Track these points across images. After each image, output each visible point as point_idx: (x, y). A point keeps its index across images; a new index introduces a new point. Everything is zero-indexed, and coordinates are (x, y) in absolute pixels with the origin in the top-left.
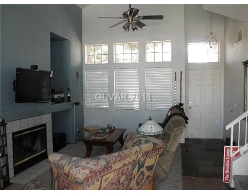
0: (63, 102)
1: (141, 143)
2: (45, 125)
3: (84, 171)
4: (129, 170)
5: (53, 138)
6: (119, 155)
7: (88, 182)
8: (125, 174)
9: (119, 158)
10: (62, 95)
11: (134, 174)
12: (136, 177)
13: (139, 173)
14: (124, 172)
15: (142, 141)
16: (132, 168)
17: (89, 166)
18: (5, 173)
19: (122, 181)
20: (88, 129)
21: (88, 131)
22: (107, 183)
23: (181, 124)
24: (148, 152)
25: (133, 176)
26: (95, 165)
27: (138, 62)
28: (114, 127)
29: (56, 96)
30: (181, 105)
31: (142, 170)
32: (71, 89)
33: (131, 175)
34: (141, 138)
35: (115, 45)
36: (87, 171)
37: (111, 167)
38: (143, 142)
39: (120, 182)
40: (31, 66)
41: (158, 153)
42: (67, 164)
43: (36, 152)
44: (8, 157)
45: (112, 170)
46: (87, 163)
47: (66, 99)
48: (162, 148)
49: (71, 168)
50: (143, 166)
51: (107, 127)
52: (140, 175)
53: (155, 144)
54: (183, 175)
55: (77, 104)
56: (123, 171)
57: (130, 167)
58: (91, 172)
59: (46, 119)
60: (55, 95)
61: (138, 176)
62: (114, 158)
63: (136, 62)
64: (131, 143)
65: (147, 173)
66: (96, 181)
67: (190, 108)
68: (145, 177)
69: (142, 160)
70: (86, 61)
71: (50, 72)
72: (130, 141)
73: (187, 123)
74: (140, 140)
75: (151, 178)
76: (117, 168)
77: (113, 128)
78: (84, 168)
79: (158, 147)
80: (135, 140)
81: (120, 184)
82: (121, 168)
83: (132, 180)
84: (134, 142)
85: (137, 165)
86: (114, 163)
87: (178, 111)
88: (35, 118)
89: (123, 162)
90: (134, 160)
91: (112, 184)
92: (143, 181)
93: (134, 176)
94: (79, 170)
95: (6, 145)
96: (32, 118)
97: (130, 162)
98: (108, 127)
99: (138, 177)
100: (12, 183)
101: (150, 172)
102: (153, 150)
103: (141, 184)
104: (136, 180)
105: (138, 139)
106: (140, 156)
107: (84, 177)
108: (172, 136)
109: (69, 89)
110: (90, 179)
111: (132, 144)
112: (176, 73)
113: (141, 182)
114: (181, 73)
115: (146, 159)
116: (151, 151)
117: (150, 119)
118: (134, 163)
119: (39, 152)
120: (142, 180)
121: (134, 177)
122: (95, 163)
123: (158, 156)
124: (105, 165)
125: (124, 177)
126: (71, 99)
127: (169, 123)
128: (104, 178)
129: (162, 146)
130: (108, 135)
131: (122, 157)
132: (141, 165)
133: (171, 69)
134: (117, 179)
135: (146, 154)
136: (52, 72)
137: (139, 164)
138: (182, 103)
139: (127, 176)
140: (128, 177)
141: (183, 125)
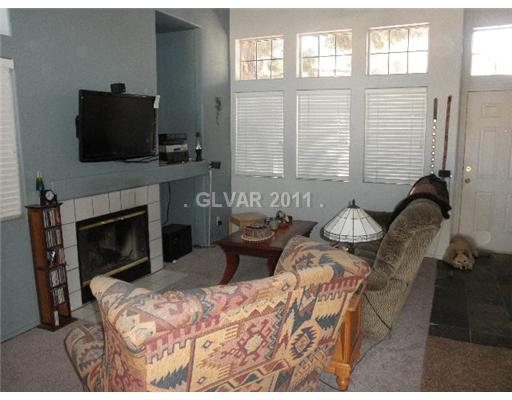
0: (187, 161)
1: (312, 262)
2: (145, 208)
3: (144, 325)
4: (268, 325)
5: (163, 234)
6: (237, 292)
7: (154, 347)
8: (259, 333)
9: (240, 299)
10: (184, 147)
11: (284, 333)
12: (291, 340)
13: (299, 331)
14: (254, 330)
15: (313, 257)
16: (275, 320)
17: (159, 313)
18: (61, 299)
19: (251, 346)
20: (239, 219)
21: (237, 222)
22: (211, 350)
23: (429, 219)
24: (320, 286)
25: (282, 337)
26: (172, 312)
27: (350, 75)
28: (290, 218)
29: (170, 149)
30: (445, 173)
31: (306, 325)
32: (203, 134)
33: (277, 335)
34: (313, 252)
35: (300, 37)
36: (151, 326)
37: (217, 318)
38: (315, 261)
39: (246, 351)
40: (112, 86)
41: (348, 288)
42: (116, 305)
43: (128, 260)
44: (68, 268)
45: (220, 325)
46: (157, 307)
47: (192, 157)
48: (360, 278)
49: (120, 314)
50: (308, 316)
51: (274, 216)
52: (300, 336)
53: (339, 269)
54: (430, 333)
55: (216, 165)
56: (253, 326)
57: (272, 318)
58: (160, 329)
59: (149, 196)
60: (167, 147)
61: (295, 336)
62: (224, 299)
63: (345, 75)
64: (292, 260)
65: (320, 333)
66: (177, 346)
67: (467, 181)
68: (316, 341)
69: (306, 302)
70: (238, 74)
71: (154, 99)
72: (291, 257)
73: (447, 217)
74: (311, 256)
75: (331, 344)
76: (232, 319)
77: (287, 220)
78: (146, 317)
79: (347, 274)
80: (300, 255)
81: (247, 355)
82: (246, 320)
83: (279, 345)
84: (297, 258)
85: (292, 314)
86: (225, 309)
87: (430, 188)
88: (123, 192)
89: (250, 308)
90: (281, 303)
91: (226, 353)
92: (311, 350)
93: (286, 337)
94: (134, 321)
95: (62, 246)
96: (118, 193)
97: (269, 307)
98: (278, 217)
99: (298, 340)
100: (75, 319)
101: (329, 330)
102: (333, 281)
103: (306, 354)
104: (290, 346)
105: (305, 253)
106: (298, 294)
107: (142, 338)
108: (406, 245)
109: (198, 135)
110: (160, 342)
111: (294, 263)
112: (436, 100)
113: (305, 350)
114: (450, 98)
115: (315, 300)
116: (327, 284)
117: (353, 206)
118: (282, 310)
119: (133, 261)
120: (308, 346)
121: (286, 339)
122: (174, 307)
123: (350, 295)
124: (197, 314)
125: (256, 340)
126: (203, 156)
127: (400, 217)
128: (200, 342)
129: (360, 274)
130: (273, 233)
131: (245, 298)
132: (302, 314)
133: (424, 90)
134: (238, 343)
135: (316, 291)
136: (158, 97)
137: (297, 312)
138: (447, 169)
139: (263, 337)
140: (268, 339)
141: (434, 223)
